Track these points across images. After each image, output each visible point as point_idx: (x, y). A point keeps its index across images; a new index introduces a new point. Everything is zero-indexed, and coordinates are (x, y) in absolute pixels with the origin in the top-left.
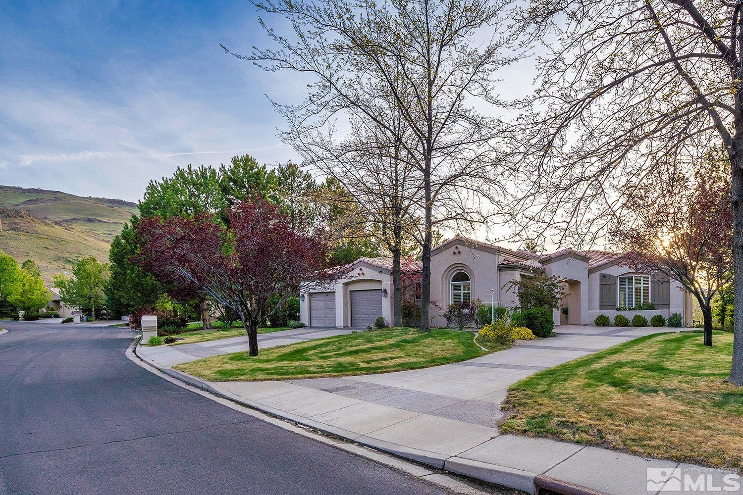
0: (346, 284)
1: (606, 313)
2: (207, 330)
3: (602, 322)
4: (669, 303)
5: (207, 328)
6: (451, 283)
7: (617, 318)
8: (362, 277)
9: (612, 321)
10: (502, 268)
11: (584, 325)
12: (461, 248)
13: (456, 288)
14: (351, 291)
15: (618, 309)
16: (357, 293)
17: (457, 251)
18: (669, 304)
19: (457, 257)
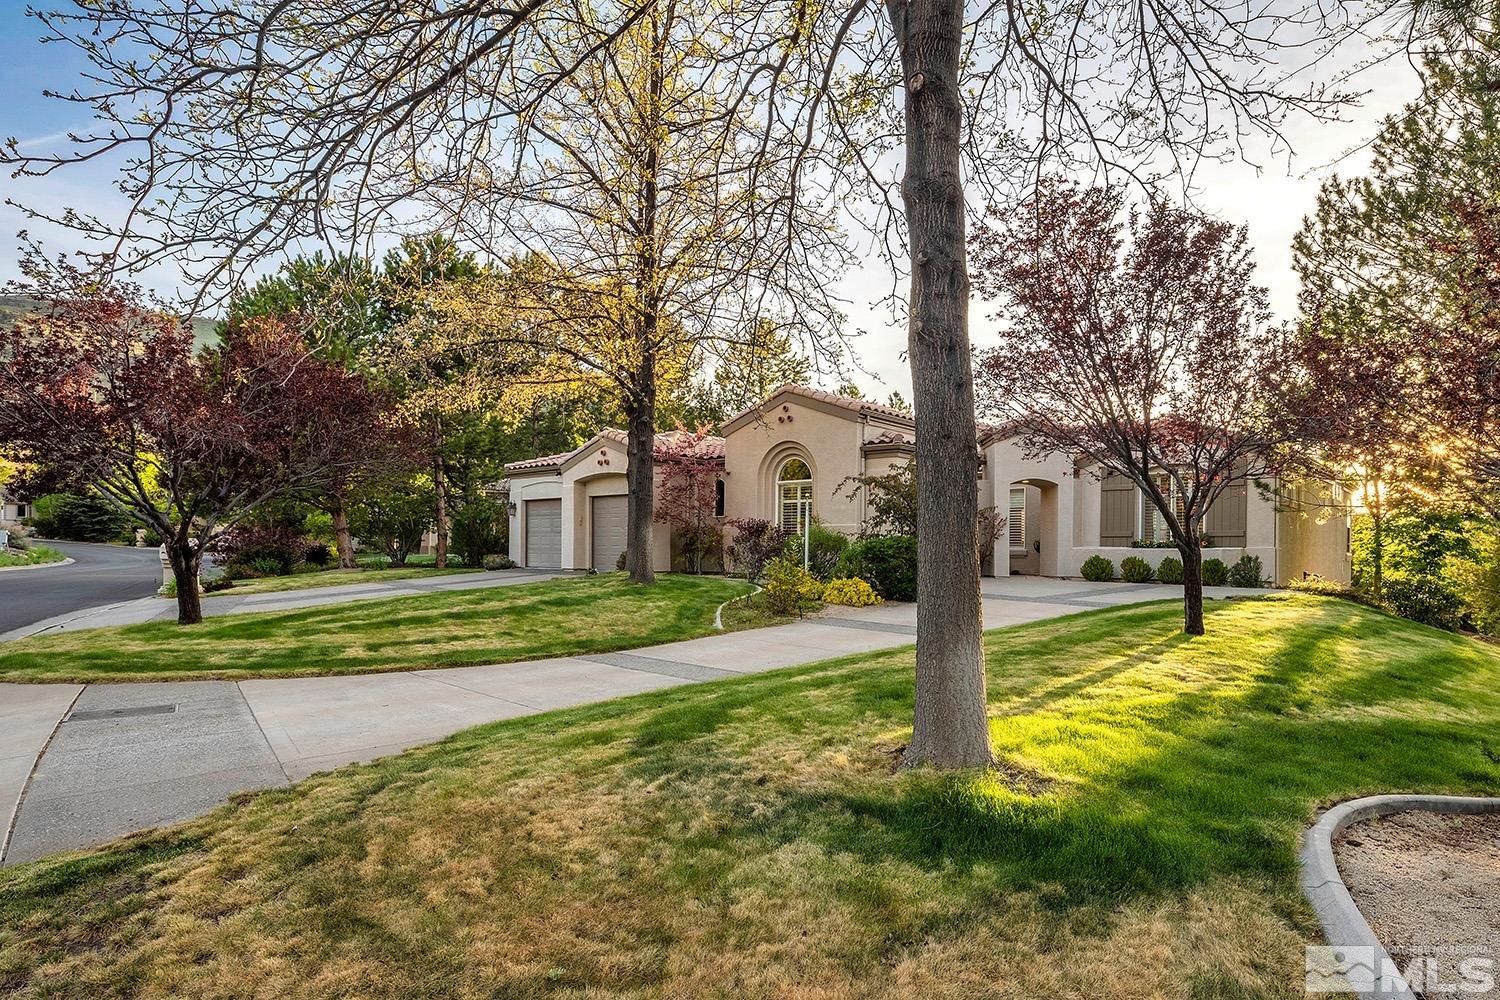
0: (583, 483)
1: (1109, 551)
2: (345, 570)
3: (1097, 571)
4: (1245, 533)
5: (346, 566)
6: (778, 482)
7: (1124, 564)
8: (605, 469)
9: (1119, 571)
10: (869, 451)
11: (1063, 578)
12: (795, 410)
13: (787, 493)
14: (593, 498)
15: (1135, 545)
16: (604, 502)
17: (785, 416)
18: (1245, 535)
19: (787, 426)
